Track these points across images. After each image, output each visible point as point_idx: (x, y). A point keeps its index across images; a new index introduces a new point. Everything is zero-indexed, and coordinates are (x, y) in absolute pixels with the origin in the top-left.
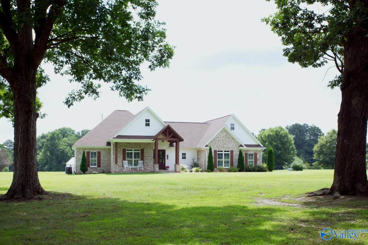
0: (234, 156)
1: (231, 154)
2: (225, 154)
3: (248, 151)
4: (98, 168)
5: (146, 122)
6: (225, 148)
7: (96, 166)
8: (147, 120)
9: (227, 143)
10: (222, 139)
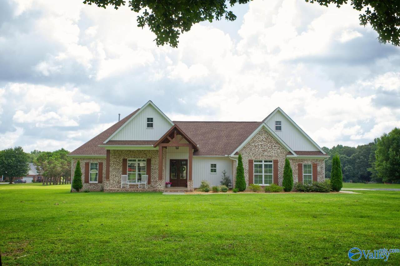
0: (279, 169)
1: (274, 165)
2: (266, 166)
3: (303, 160)
4: (98, 184)
5: (148, 121)
6: (265, 157)
7: (97, 182)
8: (150, 120)
9: (269, 150)
10: (260, 143)
